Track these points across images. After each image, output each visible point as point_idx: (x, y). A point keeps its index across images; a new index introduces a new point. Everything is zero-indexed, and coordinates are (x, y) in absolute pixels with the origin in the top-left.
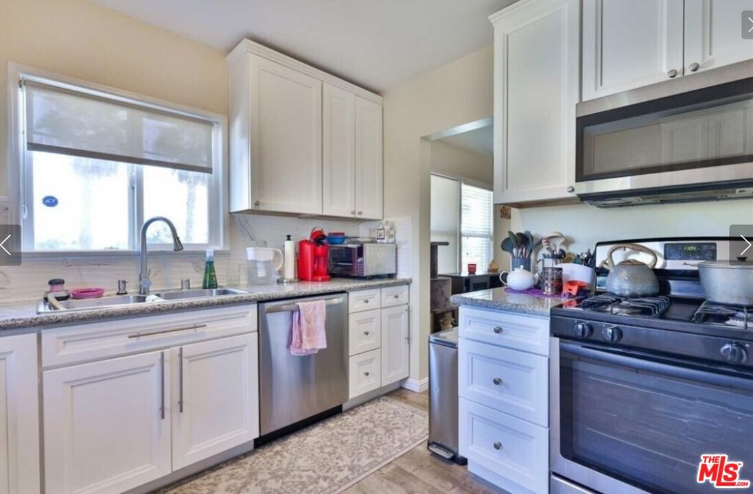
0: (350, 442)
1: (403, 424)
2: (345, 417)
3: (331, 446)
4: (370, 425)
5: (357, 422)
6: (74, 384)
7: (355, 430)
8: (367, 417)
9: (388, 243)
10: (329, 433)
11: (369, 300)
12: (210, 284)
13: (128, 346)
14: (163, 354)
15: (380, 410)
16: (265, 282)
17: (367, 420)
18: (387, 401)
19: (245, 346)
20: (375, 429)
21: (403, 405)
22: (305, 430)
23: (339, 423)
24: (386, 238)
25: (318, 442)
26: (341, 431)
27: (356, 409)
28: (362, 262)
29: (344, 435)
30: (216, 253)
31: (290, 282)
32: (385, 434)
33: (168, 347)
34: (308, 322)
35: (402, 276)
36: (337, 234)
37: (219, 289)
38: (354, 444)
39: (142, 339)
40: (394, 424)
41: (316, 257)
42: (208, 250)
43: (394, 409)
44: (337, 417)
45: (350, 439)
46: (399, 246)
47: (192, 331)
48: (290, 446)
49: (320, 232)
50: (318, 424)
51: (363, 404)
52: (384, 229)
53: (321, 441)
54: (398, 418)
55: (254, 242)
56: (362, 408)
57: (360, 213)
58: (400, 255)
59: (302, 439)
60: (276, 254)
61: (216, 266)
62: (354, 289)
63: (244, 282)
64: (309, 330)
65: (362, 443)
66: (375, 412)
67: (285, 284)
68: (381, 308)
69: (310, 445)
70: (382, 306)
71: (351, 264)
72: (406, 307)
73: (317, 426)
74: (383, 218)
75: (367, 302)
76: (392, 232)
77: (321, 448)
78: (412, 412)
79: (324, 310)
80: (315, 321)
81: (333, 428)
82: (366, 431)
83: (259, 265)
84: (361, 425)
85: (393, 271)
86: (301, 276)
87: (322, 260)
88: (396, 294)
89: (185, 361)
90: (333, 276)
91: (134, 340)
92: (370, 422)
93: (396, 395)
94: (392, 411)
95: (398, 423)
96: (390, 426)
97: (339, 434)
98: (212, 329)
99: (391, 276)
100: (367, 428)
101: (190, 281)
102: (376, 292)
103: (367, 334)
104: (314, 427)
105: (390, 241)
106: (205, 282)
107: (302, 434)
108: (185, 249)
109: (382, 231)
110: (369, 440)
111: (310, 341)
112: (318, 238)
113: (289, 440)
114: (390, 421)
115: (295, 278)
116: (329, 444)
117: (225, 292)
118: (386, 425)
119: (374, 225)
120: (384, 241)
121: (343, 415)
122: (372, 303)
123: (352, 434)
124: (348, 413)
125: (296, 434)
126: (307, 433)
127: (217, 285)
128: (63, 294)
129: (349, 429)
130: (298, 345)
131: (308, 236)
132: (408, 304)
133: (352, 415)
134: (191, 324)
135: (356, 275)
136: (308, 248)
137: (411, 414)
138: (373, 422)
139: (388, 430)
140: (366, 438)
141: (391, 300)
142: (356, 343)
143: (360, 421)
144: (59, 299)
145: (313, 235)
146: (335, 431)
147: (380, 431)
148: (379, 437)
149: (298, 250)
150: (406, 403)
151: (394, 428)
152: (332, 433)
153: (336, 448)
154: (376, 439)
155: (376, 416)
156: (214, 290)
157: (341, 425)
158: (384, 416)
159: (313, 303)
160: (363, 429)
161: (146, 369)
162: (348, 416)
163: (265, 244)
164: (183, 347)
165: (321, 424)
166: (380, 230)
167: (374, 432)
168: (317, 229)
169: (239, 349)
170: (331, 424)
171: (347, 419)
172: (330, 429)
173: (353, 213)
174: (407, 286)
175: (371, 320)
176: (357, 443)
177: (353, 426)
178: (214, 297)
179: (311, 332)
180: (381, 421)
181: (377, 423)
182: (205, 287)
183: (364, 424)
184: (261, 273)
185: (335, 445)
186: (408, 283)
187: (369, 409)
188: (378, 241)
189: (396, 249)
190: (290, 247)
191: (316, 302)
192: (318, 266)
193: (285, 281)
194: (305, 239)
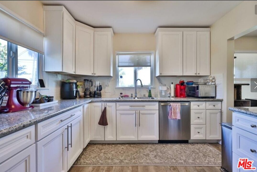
0: (188, 153)
1: (212, 156)
2: (189, 145)
3: (181, 151)
4: (198, 151)
5: (193, 148)
6: (121, 114)
7: (191, 150)
8: (197, 148)
9: (211, 84)
10: (181, 148)
11: (200, 106)
12: (150, 96)
13: (130, 108)
14: (136, 111)
15: (204, 147)
16: (165, 97)
17: (197, 149)
18: (209, 146)
19: (155, 113)
20: (199, 153)
21: (216, 149)
22: (174, 144)
23: (186, 146)
24: (210, 82)
25: (177, 149)
26: (185, 148)
27: (194, 144)
28: (198, 92)
29: (186, 150)
30: (151, 88)
31: (173, 97)
32: (202, 156)
33: (137, 110)
34: (174, 109)
35: (218, 98)
36: (190, 82)
37: (152, 97)
38: (189, 154)
39: (132, 107)
40: (208, 154)
41: (181, 90)
42: (150, 87)
43: (210, 149)
44: (186, 144)
45: (188, 152)
46: (217, 86)
47: (142, 107)
48: (168, 146)
49: (183, 81)
50: (179, 144)
51: (197, 143)
52: (209, 79)
53: (178, 149)
54: (211, 153)
55: (162, 85)
56: (196, 144)
57: (199, 74)
58: (217, 89)
59: (172, 146)
60: (168, 88)
61: (152, 91)
62: (193, 101)
63: (159, 96)
64: (174, 112)
65: (192, 155)
66: (202, 147)
67: (171, 98)
68: (206, 109)
69: (174, 148)
70: (207, 109)
71: (194, 92)
72: (220, 111)
73: (178, 144)
74: (210, 75)
75: (199, 106)
76: (214, 80)
77: (177, 151)
78: (219, 153)
79: (180, 107)
80: (176, 110)
81: (183, 147)
82: (195, 152)
83: (163, 91)
84: (194, 149)
85: (214, 95)
86: (176, 96)
87: (183, 90)
88: (214, 104)
89: (141, 114)
90: (189, 96)
91: (131, 107)
92: (198, 150)
93: (214, 145)
94: (209, 150)
95: (210, 155)
96: (206, 154)
97: (185, 149)
98: (147, 107)
99: (212, 97)
100: (196, 151)
101: (146, 95)
102: (204, 103)
103: (199, 118)
104: (177, 144)
105: (213, 83)
106: (149, 95)
107: (172, 144)
108: (143, 87)
109: (209, 80)
110: (195, 155)
111: (175, 116)
112: (182, 83)
113: (168, 145)
114: (207, 153)
115: (174, 96)
116: (180, 150)
117: (153, 98)
118: (204, 153)
119: (206, 78)
120: (209, 84)
121: (188, 144)
122: (201, 107)
123: (189, 151)
124: (190, 144)
125: (171, 144)
126: (174, 145)
127: (151, 96)
128: (122, 96)
129: (189, 149)
130: (171, 116)
131: (178, 83)
132: (221, 109)
133: (192, 145)
134: (142, 105)
135: (196, 96)
136: (178, 86)
137: (218, 154)
138: (199, 150)
139: (204, 155)
140: (194, 154)
141: (211, 107)
142: (193, 120)
143: (194, 148)
144: (121, 97)
145: (180, 82)
146: (183, 148)
147: (201, 154)
148: (200, 156)
149: (175, 87)
150: (217, 149)
151: (207, 156)
152: (182, 148)
153: (182, 153)
154: (198, 156)
155: (202, 149)
156: (150, 98)
157: (186, 147)
158: (205, 150)
159: (176, 104)
160: (194, 151)
161: (133, 114)
162: (190, 145)
163: (165, 85)
164: (140, 111)
165: (180, 144)
166: (208, 79)
167: (198, 154)
168: (181, 80)
169: (154, 114)
170: (183, 145)
171: (189, 146)
172: (182, 146)
173: (196, 74)
174: (221, 102)
175: (201, 113)
176: (190, 154)
177: (191, 149)
178: (150, 99)
179: (175, 113)
180: (203, 151)
181: (200, 151)
182: (149, 97)
183: (195, 150)
184: (163, 94)
185: (182, 152)
186: (221, 101)
187: (199, 146)
188: (207, 84)
189: (216, 87)
190: (172, 86)
191: (177, 104)
192: (182, 92)
193: (171, 97)
194: (177, 84)
